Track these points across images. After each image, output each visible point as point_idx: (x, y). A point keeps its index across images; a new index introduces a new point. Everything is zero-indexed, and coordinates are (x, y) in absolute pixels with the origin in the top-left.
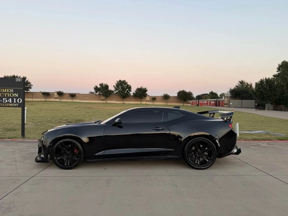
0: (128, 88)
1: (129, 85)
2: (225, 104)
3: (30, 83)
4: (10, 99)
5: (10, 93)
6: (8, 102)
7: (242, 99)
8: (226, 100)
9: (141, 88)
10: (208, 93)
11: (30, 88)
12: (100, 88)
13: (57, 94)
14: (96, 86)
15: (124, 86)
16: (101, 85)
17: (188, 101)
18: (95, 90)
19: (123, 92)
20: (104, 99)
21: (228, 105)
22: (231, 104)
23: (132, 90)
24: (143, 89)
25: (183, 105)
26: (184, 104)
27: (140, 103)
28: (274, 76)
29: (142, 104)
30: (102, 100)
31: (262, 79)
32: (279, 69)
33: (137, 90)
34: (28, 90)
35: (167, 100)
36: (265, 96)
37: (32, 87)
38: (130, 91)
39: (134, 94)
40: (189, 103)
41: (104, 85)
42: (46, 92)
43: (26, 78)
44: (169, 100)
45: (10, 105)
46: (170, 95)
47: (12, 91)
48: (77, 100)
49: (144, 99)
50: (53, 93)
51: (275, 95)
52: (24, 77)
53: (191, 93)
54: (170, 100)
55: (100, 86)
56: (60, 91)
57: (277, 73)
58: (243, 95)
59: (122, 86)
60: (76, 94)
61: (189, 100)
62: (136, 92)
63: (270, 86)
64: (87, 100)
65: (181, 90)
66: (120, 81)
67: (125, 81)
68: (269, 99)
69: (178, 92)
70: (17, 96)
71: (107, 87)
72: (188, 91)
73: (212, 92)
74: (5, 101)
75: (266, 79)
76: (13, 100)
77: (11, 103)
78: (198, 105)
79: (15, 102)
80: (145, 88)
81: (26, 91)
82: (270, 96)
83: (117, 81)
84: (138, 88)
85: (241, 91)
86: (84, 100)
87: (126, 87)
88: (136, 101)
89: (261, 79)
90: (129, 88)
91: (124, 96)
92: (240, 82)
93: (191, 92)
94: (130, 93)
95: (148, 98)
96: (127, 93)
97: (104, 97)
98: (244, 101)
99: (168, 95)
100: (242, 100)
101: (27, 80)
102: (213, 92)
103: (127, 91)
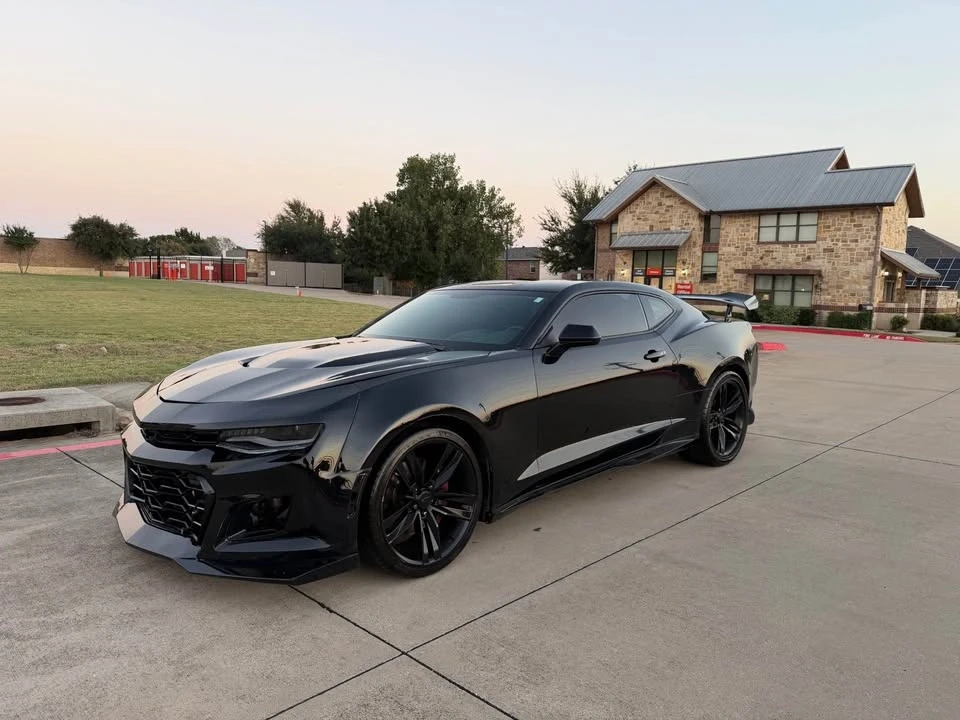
2: (249, 275)
7: (304, 258)
8: (252, 261)
10: (174, 234)
17: (120, 261)
21: (263, 279)
22: (273, 273)
25: (101, 274)
26: (104, 273)
28: (389, 196)
31: (367, 202)
32: (402, 177)
35: (24, 254)
36: (378, 253)
40: (120, 268)
44: (33, 253)
46: (35, 236)
51: (401, 253)
53: (131, 229)
54: (38, 253)
57: (395, 189)
58: (307, 247)
61: (123, 256)
63: (389, 226)
65: (87, 216)
68: (385, 262)
69: (73, 223)
72: (115, 221)
73: (186, 230)
75: (376, 203)
78: (159, 277)
82: (388, 254)
85: (300, 235)
89: (365, 203)
92: (291, 206)
93: (131, 225)
98: (311, 266)
99: (29, 230)
100: (305, 261)
102: (189, 231)
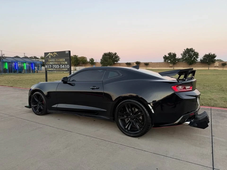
0: (195, 55)
1: (196, 53)
3: (118, 57)
4: (64, 66)
5: (63, 61)
6: (63, 68)
9: (209, 54)
11: (119, 60)
12: (169, 57)
13: (136, 63)
14: (165, 56)
15: (191, 54)
16: (170, 54)
18: (164, 59)
19: (190, 58)
20: (172, 66)
23: (199, 57)
24: (211, 55)
27: (207, 68)
29: (210, 70)
30: (170, 67)
33: (204, 56)
34: (117, 62)
37: (120, 59)
38: (197, 58)
39: (201, 60)
41: (172, 54)
42: (128, 62)
43: (116, 53)
45: (64, 69)
47: (64, 60)
48: (150, 68)
49: (212, 65)
50: (133, 63)
52: (115, 53)
55: (168, 55)
56: (138, 61)
59: (189, 53)
60: (149, 63)
62: (203, 58)
64: (158, 67)
66: (187, 49)
67: (192, 49)
70: (67, 63)
71: (175, 55)
74: (61, 67)
76: (65, 66)
77: (64, 68)
79: (66, 68)
80: (214, 54)
81: (116, 63)
83: (185, 50)
84: (206, 55)
86: (155, 67)
87: (193, 54)
88: (203, 67)
90: (197, 55)
91: (190, 63)
94: (197, 60)
95: (217, 64)
96: (194, 60)
97: (172, 64)
101: (117, 55)
103: (194, 58)
